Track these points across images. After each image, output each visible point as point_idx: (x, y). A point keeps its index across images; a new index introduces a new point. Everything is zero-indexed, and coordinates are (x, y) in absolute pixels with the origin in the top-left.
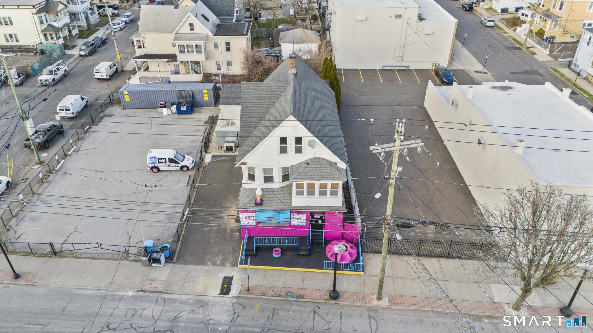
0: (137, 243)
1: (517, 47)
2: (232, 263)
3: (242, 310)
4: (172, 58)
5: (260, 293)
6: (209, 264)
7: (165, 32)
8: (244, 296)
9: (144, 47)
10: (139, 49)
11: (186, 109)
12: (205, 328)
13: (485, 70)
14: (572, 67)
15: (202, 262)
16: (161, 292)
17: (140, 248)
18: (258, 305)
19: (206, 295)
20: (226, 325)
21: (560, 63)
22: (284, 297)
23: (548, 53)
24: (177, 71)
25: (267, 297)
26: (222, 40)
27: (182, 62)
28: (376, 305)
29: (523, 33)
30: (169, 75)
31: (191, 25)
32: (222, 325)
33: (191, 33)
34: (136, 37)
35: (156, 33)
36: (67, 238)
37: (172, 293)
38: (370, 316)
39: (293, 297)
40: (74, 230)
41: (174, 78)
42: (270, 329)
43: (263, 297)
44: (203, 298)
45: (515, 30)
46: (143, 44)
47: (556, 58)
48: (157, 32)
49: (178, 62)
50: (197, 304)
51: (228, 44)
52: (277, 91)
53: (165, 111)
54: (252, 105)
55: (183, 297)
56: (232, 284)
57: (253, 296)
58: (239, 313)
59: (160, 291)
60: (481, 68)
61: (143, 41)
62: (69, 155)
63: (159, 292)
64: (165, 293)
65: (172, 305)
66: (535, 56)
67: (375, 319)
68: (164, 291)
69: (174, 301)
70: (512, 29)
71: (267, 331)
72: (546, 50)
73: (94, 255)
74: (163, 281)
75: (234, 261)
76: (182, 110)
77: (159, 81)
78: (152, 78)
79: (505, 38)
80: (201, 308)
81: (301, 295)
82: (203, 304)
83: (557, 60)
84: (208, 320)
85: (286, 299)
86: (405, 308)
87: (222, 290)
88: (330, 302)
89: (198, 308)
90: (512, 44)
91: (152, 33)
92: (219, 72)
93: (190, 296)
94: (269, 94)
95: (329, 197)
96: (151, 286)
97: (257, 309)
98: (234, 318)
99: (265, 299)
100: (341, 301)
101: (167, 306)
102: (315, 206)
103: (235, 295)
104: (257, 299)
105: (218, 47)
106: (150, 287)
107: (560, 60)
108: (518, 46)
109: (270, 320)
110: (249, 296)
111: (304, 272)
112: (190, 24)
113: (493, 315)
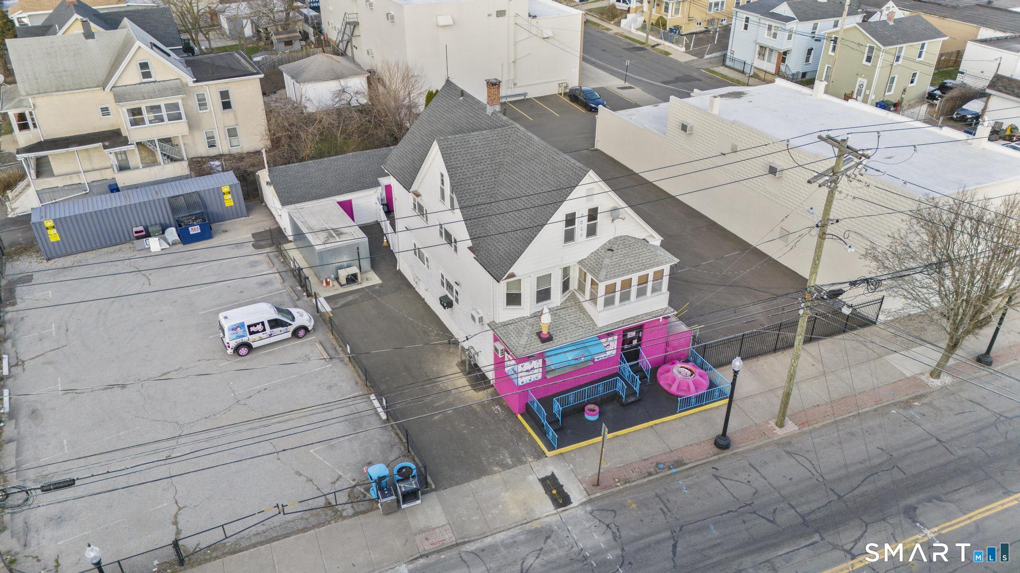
0: (334, 483)
1: (636, 48)
2: (533, 455)
3: (614, 517)
4: (113, 138)
5: (618, 482)
6: (496, 469)
7: (82, 89)
8: (598, 495)
9: (35, 126)
10: (25, 132)
11: (199, 231)
12: (585, 567)
13: (627, 85)
14: (728, 63)
15: (482, 471)
16: (457, 545)
17: (349, 490)
18: (630, 501)
19: (535, 518)
20: (613, 548)
21: (707, 61)
22: (657, 473)
23: (684, 49)
24: (123, 164)
25: (635, 483)
26: (211, 89)
27: (138, 144)
28: (784, 434)
29: (632, 27)
30: (108, 175)
31: (144, 66)
32: (607, 551)
33: (145, 83)
34: (14, 107)
35: (62, 93)
36: (175, 527)
37: (477, 538)
38: (789, 453)
39: (670, 469)
40: (175, 508)
41: (123, 179)
42: (682, 526)
43: (628, 485)
44: (535, 525)
45: (618, 24)
46: (33, 119)
47: (700, 55)
48: (66, 90)
49: (131, 144)
50: (536, 537)
51: (224, 94)
52: (499, 143)
53: (154, 244)
54: (469, 175)
55: (500, 536)
56: (562, 486)
57: (612, 490)
58: (614, 523)
59: (455, 543)
60: (621, 83)
61: (31, 114)
62: (8, 377)
63: (453, 545)
64: (465, 543)
65: (495, 556)
66: (670, 56)
67: (798, 454)
68: (463, 540)
69: (493, 549)
70: (612, 22)
71: (680, 531)
72: (680, 46)
73: (267, 534)
74: (444, 525)
75: (534, 450)
76: (191, 233)
77: (84, 192)
78: (66, 188)
79: (610, 36)
80: (549, 541)
81: (677, 461)
82: (546, 533)
83: (703, 57)
84: (579, 554)
85: (662, 474)
86: (820, 424)
87: (554, 500)
88: (724, 455)
89: (544, 543)
90: (629, 44)
91: (54, 94)
92: (213, 152)
93: (512, 530)
94: (487, 151)
95: (651, 297)
96: (431, 541)
97: (634, 506)
98: (613, 533)
99: (631, 488)
100: (738, 448)
101: (490, 562)
102: (631, 318)
103: (584, 500)
104: (620, 491)
105: (205, 104)
106: (432, 544)
107: (707, 57)
108: (638, 45)
109: (668, 513)
110: (605, 492)
111: (651, 426)
112: (140, 64)
113: (919, 394)
